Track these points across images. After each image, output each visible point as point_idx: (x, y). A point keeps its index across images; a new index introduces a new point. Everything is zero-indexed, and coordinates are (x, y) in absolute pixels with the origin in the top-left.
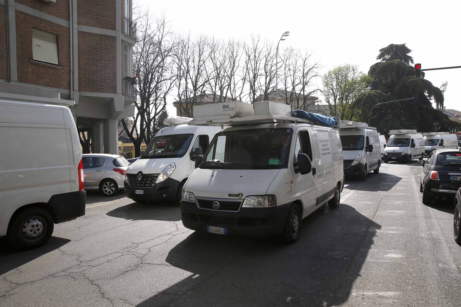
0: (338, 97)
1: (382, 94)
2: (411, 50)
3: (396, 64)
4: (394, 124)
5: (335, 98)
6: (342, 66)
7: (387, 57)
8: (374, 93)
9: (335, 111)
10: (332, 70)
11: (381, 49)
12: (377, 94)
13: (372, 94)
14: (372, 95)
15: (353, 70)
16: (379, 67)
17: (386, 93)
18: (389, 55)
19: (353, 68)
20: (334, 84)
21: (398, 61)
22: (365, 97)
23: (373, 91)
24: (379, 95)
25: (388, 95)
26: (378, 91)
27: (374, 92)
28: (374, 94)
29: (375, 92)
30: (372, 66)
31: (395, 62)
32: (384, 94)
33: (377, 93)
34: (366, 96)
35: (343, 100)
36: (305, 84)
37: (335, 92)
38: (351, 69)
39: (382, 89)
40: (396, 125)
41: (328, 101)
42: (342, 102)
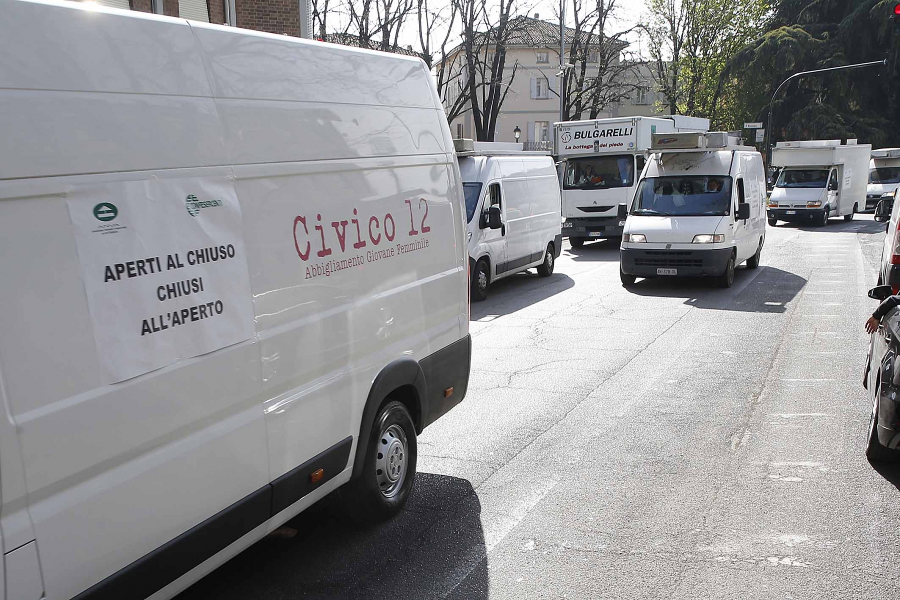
0: (685, 40)
1: (806, 37)
4: (829, 122)
5: (675, 44)
8: (787, 36)
9: (675, 83)
12: (794, 40)
13: (781, 37)
14: (779, 42)
17: (817, 34)
22: (761, 46)
23: (784, 30)
24: (798, 40)
25: (821, 41)
26: (795, 30)
27: (785, 33)
29: (788, 32)
32: (811, 39)
33: (794, 35)
34: (765, 44)
35: (695, 50)
36: (602, 12)
37: (678, 28)
39: (805, 22)
40: (834, 124)
41: (657, 53)
42: (694, 54)
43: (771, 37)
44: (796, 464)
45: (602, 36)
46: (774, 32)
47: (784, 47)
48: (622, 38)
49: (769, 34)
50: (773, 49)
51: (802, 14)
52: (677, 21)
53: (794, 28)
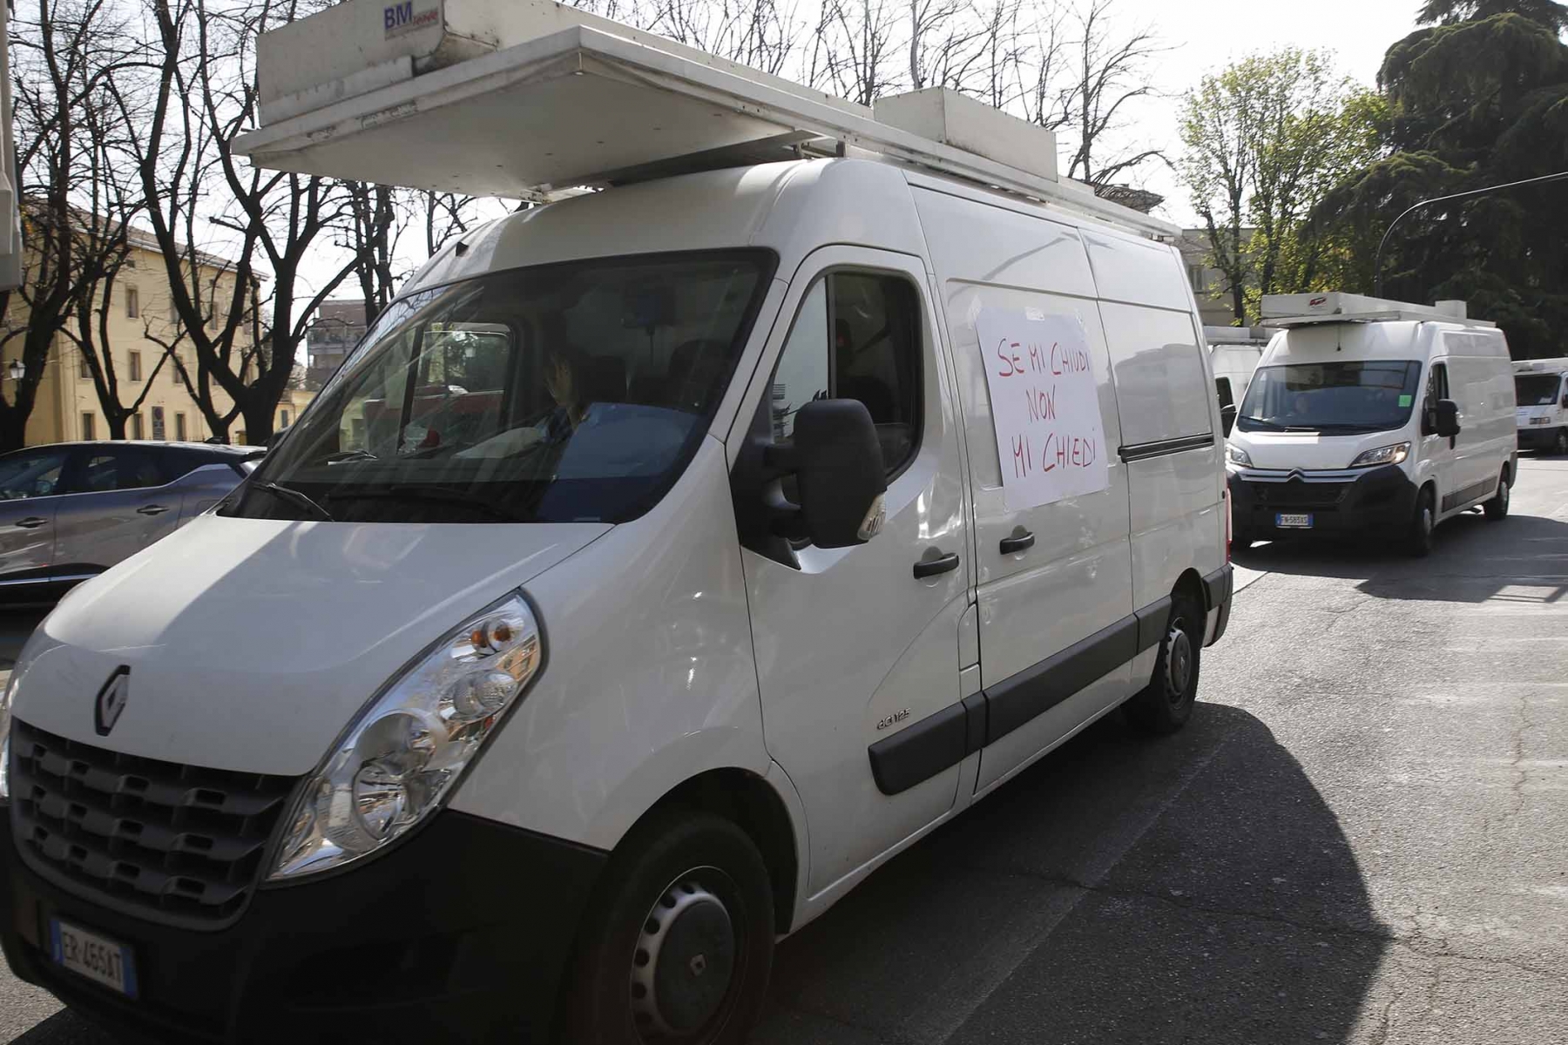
1: (1440, 167)
3: (1502, 32)
6: (1266, 54)
8: (1404, 164)
10: (1217, 73)
12: (1418, 170)
13: (1396, 167)
14: (1393, 174)
15: (1314, 71)
16: (1425, 46)
17: (1458, 163)
19: (1312, 59)
20: (1231, 131)
21: (1510, 19)
22: (1361, 182)
23: (1399, 157)
24: (1426, 168)
25: (1466, 172)
26: (1420, 157)
27: (1400, 160)
29: (1407, 159)
30: (1395, 45)
31: (1497, 24)
32: (1448, 167)
33: (1418, 163)
34: (1369, 179)
37: (1236, 170)
38: (1303, 67)
39: (1440, 146)
47: (1406, 182)
50: (1386, 182)
53: (1419, 155)
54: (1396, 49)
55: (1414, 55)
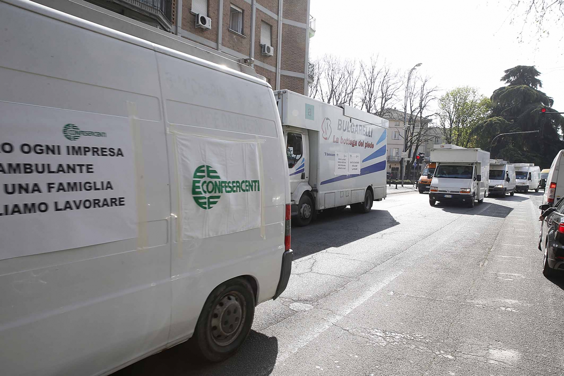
0: (455, 120)
2: (540, 73)
3: (522, 91)
4: (515, 154)
5: (451, 121)
6: (461, 87)
7: (512, 79)
9: (450, 136)
10: (450, 92)
11: (506, 70)
12: (500, 122)
13: (494, 121)
14: (493, 122)
15: (474, 92)
16: (503, 92)
17: (509, 120)
18: (515, 77)
19: (473, 90)
20: (452, 106)
21: (525, 87)
23: (495, 118)
25: (510, 123)
26: (500, 118)
27: (495, 119)
28: (496, 121)
29: (497, 119)
30: (496, 90)
31: (521, 88)
32: (506, 122)
33: (499, 120)
34: (487, 123)
35: (459, 124)
36: (421, 108)
37: (452, 115)
38: (471, 91)
39: (504, 116)
40: (518, 155)
41: (443, 125)
42: (458, 126)
43: (490, 120)
44: (510, 274)
45: (421, 117)
46: (491, 118)
47: (496, 124)
48: (429, 118)
49: (490, 119)
50: (491, 124)
51: (503, 112)
52: (451, 113)
53: (499, 118)
54: (496, 92)
55: (500, 94)
